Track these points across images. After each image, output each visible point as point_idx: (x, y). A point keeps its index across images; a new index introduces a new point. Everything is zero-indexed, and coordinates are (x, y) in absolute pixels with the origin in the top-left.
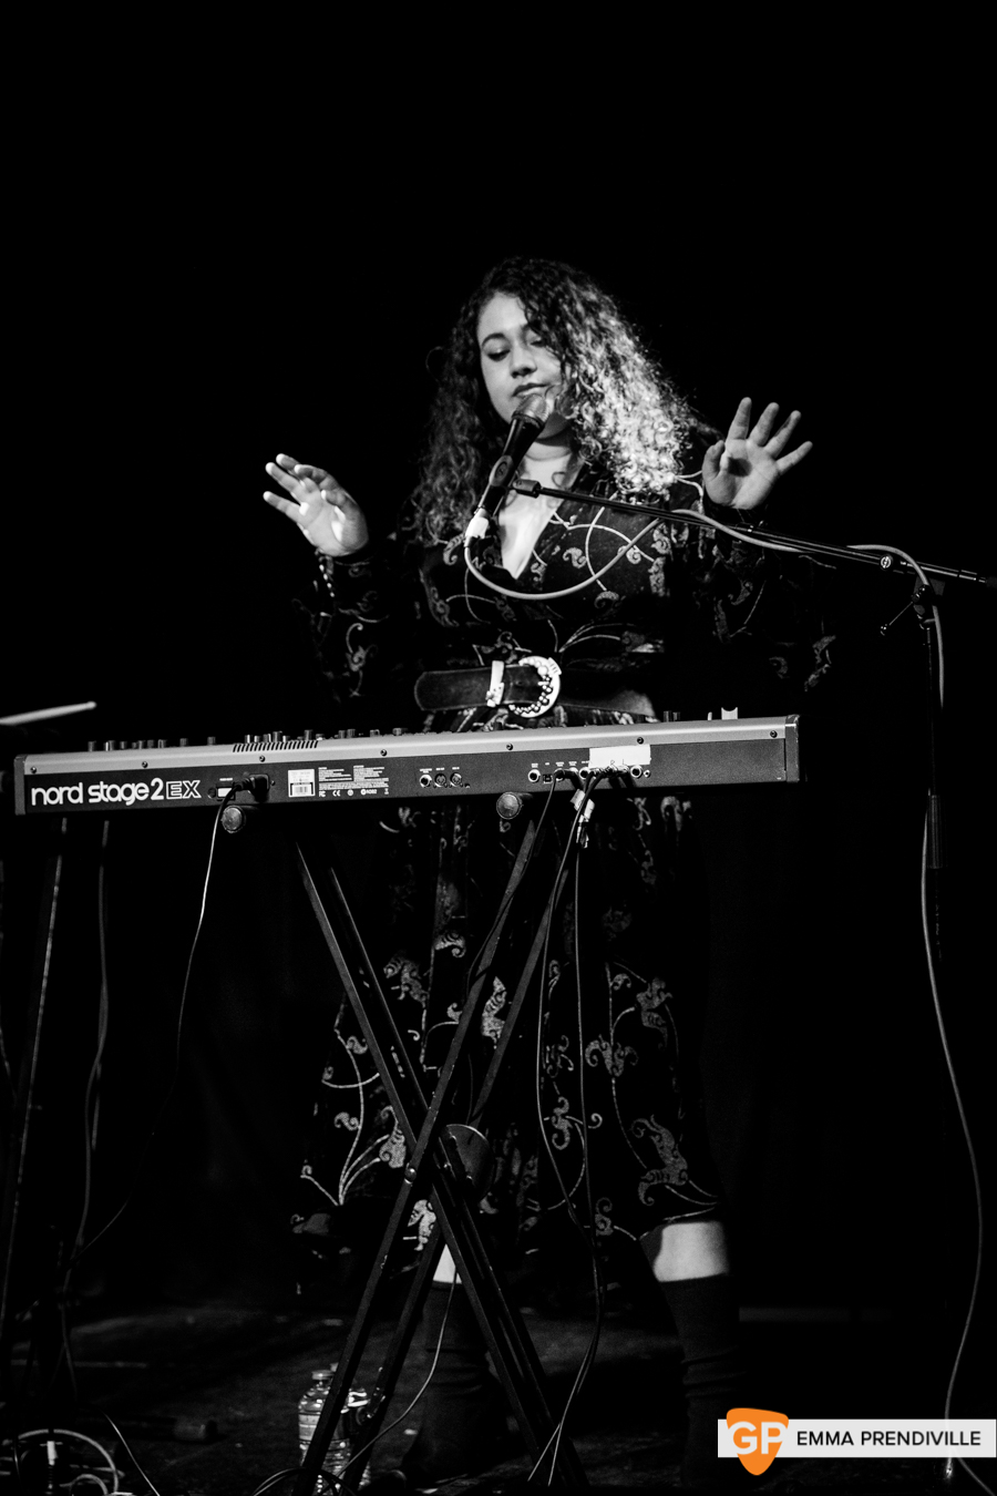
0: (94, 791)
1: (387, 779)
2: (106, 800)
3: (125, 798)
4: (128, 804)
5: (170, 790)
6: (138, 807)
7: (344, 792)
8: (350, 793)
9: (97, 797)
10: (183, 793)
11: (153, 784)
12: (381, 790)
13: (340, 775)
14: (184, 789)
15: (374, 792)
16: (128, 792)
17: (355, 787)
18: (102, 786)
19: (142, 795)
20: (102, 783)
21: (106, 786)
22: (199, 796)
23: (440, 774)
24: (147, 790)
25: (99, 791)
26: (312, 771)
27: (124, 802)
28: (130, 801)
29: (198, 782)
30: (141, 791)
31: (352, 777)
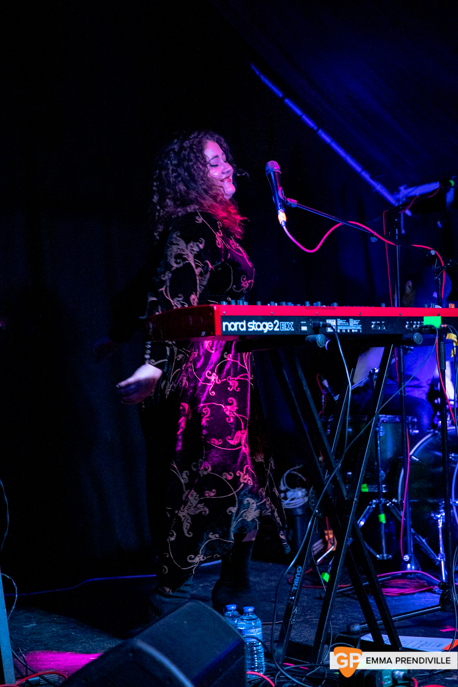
0: (250, 325)
1: (360, 326)
2: (255, 330)
3: (264, 329)
4: (265, 332)
5: (282, 326)
6: (269, 334)
7: (346, 330)
8: (349, 331)
9: (251, 328)
10: (287, 328)
11: (275, 323)
12: (359, 330)
13: (345, 323)
14: (287, 326)
15: (356, 331)
16: (265, 326)
17: (350, 328)
18: (254, 323)
19: (270, 328)
20: (253, 321)
21: (255, 323)
22: (293, 330)
23: (378, 324)
24: (272, 326)
25: (252, 325)
26: (335, 320)
27: (263, 331)
28: (266, 331)
29: (293, 323)
30: (270, 326)
31: (349, 324)
